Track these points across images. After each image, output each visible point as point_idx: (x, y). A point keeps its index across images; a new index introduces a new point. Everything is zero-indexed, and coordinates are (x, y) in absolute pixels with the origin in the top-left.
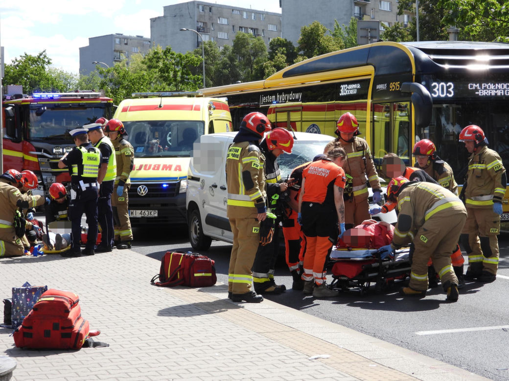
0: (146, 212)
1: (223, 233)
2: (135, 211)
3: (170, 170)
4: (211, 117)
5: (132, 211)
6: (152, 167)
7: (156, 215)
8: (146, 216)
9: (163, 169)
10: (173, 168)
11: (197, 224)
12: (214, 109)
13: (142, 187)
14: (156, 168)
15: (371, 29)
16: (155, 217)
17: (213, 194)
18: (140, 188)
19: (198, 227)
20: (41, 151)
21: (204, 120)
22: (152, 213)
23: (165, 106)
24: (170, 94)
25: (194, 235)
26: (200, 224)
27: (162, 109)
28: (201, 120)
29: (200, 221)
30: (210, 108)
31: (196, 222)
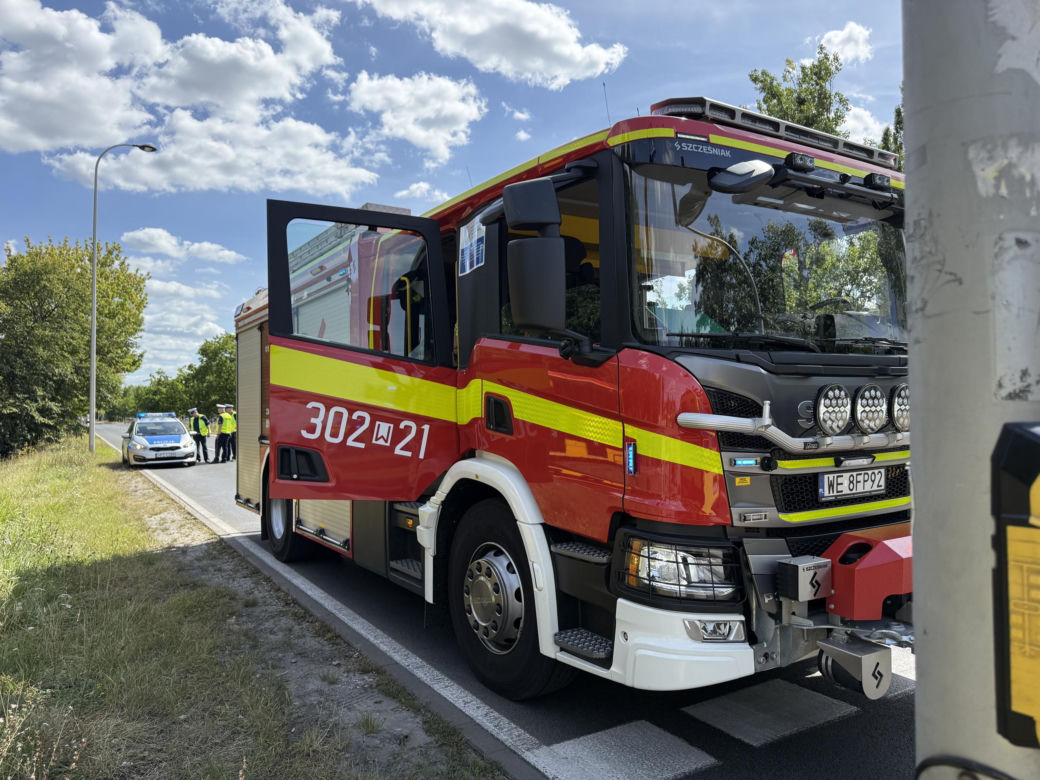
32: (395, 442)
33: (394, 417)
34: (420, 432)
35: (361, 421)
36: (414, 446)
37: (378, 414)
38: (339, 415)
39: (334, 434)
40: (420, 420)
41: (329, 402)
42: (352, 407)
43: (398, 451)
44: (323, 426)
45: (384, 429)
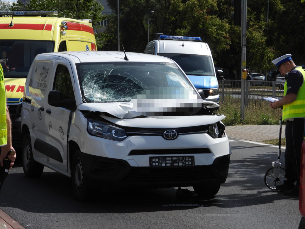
1: (48, 160)
3: (12, 91)
4: (63, 36)
10: (16, 89)
11: (29, 149)
12: (67, 29)
17: (40, 117)
19: (29, 152)
21: (54, 40)
23: (15, 25)
24: (24, 13)
26: (31, 150)
27: (12, 28)
28: (51, 39)
29: (30, 146)
30: (62, 28)
31: (28, 147)
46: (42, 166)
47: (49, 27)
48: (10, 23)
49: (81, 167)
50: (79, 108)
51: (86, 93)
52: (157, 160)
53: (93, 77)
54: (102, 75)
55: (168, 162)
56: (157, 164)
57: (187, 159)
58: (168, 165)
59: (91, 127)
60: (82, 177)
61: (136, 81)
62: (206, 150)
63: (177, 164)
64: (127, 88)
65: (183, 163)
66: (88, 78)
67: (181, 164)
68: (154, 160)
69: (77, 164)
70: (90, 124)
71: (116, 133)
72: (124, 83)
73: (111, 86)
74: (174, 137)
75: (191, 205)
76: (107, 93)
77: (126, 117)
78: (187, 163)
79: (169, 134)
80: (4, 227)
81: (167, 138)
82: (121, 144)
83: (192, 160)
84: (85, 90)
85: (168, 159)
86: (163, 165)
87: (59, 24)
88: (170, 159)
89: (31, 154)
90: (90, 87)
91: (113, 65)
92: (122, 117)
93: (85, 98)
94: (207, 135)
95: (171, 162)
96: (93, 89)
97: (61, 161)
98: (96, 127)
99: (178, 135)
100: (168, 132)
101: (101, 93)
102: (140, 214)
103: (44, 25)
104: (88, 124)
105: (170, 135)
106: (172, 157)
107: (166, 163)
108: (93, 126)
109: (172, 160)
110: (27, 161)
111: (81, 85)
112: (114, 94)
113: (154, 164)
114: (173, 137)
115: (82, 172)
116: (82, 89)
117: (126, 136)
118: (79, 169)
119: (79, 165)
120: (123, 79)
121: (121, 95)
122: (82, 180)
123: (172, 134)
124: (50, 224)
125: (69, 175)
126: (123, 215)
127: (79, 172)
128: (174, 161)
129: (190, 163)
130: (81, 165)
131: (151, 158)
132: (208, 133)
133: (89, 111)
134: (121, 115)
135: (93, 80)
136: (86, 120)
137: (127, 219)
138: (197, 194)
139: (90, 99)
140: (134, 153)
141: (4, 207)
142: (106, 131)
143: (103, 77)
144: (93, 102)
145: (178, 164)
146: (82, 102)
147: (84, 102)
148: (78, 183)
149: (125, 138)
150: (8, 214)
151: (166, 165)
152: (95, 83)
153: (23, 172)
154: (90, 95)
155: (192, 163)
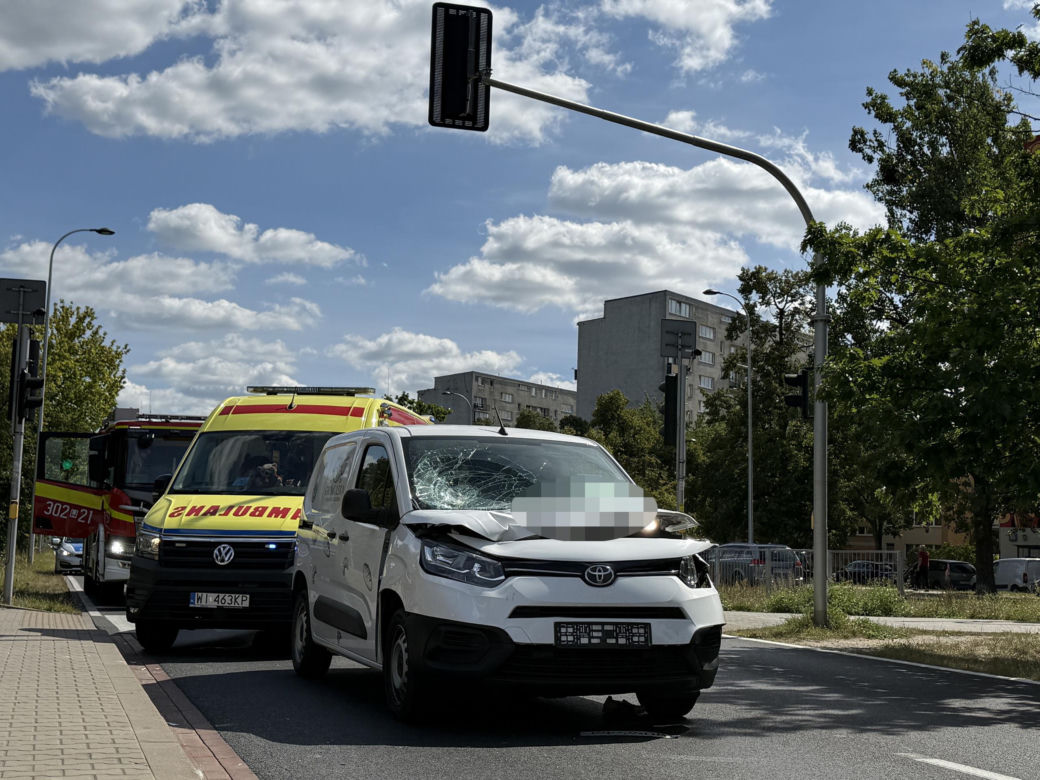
0: (228, 598)
1: (339, 638)
2: (205, 594)
3: (284, 517)
5: (200, 594)
6: (251, 510)
7: (246, 604)
8: (226, 604)
9: (270, 515)
10: (291, 514)
11: (304, 619)
13: (224, 548)
14: (257, 513)
15: (683, 334)
16: (245, 608)
17: (328, 552)
18: (219, 550)
19: (305, 626)
20: (139, 506)
22: (239, 600)
23: (298, 407)
25: (299, 644)
26: (308, 621)
27: (292, 412)
29: (308, 615)
30: (382, 414)
31: (303, 616)
32: (78, 517)
33: (78, 507)
34: (89, 514)
35: (66, 508)
36: (86, 518)
37: (73, 506)
38: (58, 507)
39: (56, 513)
40: (89, 509)
41: (55, 502)
42: (63, 503)
43: (79, 520)
44: (51, 511)
45: (75, 512)
46: (327, 654)
47: (358, 412)
48: (289, 403)
49: (404, 646)
50: (406, 519)
51: (421, 491)
52: (570, 630)
53: (436, 462)
54: (454, 458)
55: (595, 634)
56: (571, 638)
57: (635, 631)
58: (594, 641)
59: (429, 558)
60: (405, 668)
61: (524, 472)
62: (676, 613)
63: (613, 641)
64: (504, 486)
65: (628, 639)
66: (425, 464)
67: (622, 641)
68: (563, 630)
69: (397, 639)
70: (427, 551)
71: (482, 570)
72: (499, 476)
73: (473, 482)
74: (608, 581)
75: (644, 733)
76: (464, 494)
77: (505, 537)
78: (636, 639)
79: (597, 573)
80: (197, 776)
81: (592, 582)
82: (492, 593)
83: (646, 632)
84: (419, 487)
85: (595, 627)
86: (584, 641)
87: (377, 406)
88: (599, 627)
89: (309, 630)
90: (430, 481)
91: (476, 442)
92: (495, 539)
93: (418, 501)
94: (675, 578)
95: (600, 634)
96: (435, 485)
97: (363, 635)
98: (441, 558)
99: (616, 577)
100: (594, 570)
101: (451, 493)
102: (534, 749)
103: (350, 408)
104: (422, 553)
105: (600, 576)
106: (603, 624)
107: (590, 638)
108: (434, 556)
109: (602, 631)
110: (301, 643)
111: (410, 476)
112: (478, 496)
113: (563, 638)
114: (604, 581)
115: (405, 656)
116: (412, 483)
117: (503, 577)
118: (401, 651)
119: (400, 641)
120: (496, 467)
121: (493, 498)
122: (406, 673)
123: (602, 574)
124: (323, 772)
125: (379, 665)
126: (496, 751)
127: (400, 657)
128: (608, 634)
129: (642, 639)
130: (404, 642)
131: (558, 626)
132: (677, 575)
133: (426, 524)
134: (494, 534)
135: (435, 468)
136: (418, 543)
137: (505, 762)
138: (646, 713)
139: (429, 502)
140: (520, 612)
141: (229, 733)
142: (461, 566)
143: (457, 463)
144: (435, 508)
145: (617, 641)
146: (412, 508)
147: (415, 509)
148: (397, 681)
149: (503, 581)
150: (233, 747)
151: (590, 640)
152: (440, 474)
153: (293, 668)
154: (429, 496)
155: (646, 640)
